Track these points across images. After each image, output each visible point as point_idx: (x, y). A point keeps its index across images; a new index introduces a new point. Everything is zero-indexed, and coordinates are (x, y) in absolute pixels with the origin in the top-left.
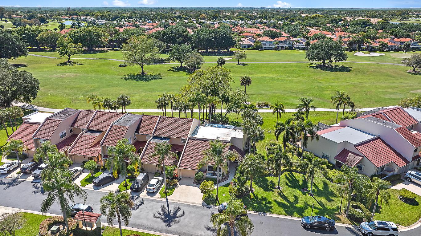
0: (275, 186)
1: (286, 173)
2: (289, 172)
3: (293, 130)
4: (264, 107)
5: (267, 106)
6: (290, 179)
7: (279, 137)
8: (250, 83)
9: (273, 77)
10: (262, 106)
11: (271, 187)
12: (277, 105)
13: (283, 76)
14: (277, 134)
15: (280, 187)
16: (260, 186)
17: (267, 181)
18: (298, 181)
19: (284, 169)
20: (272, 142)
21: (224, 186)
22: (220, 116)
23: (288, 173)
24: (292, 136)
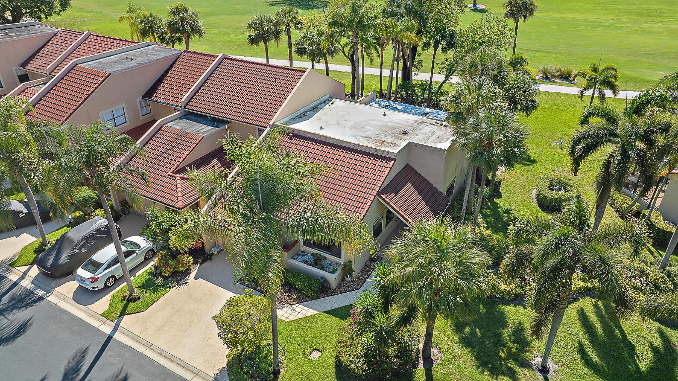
0: (527, 356)
1: (587, 304)
2: (600, 303)
3: (650, 143)
4: (559, 81)
5: (566, 77)
6: (600, 332)
7: (586, 163)
8: (531, 13)
9: (596, 21)
10: (553, 76)
11: (511, 355)
12: (595, 70)
13: (625, 20)
14: (578, 150)
15: (550, 363)
16: (467, 343)
17: (502, 321)
18: (631, 347)
19: (584, 285)
20: (555, 175)
21: (334, 313)
22: (427, 86)
23: (596, 306)
24: (642, 167)
